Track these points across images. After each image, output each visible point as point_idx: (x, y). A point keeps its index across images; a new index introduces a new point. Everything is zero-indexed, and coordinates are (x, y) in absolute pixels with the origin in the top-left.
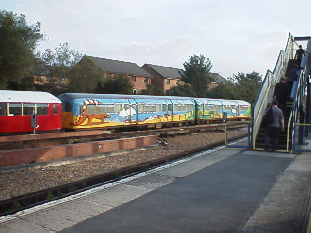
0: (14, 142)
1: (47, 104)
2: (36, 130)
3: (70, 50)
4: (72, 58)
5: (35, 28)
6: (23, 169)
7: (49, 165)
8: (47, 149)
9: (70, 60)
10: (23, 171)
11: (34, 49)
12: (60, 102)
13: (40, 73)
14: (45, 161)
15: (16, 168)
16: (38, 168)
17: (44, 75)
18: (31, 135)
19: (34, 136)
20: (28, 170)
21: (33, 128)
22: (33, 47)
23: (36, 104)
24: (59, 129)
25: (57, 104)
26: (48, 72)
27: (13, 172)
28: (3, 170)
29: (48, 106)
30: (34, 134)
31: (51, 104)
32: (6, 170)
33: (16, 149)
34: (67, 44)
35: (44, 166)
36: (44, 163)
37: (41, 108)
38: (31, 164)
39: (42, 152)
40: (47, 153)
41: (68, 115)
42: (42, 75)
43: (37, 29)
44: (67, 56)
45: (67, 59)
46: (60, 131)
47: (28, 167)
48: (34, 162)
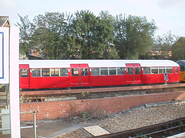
0: (158, 89)
1: (171, 67)
2: (167, 82)
3: (172, 34)
4: (175, 39)
5: (153, 23)
6: (169, 104)
7: (182, 102)
8: (181, 93)
9: (173, 41)
10: (169, 105)
11: (153, 35)
12: (178, 66)
13: (156, 49)
14: (180, 100)
15: (166, 103)
16: (177, 104)
17: (158, 50)
18: (164, 85)
19: (166, 85)
20: (172, 104)
21: (165, 81)
22: (153, 34)
23: (166, 67)
24: (178, 81)
25: (177, 67)
26: (160, 48)
27: (164, 105)
28: (159, 104)
29: (172, 68)
30: (166, 84)
31: (174, 67)
32: (161, 104)
33: (163, 92)
34: (170, 31)
35: (180, 102)
36: (180, 101)
37: (168, 69)
38: (173, 101)
39: (178, 95)
40: (181, 95)
41: (183, 73)
42: (157, 50)
43: (154, 24)
44: (171, 38)
45: (171, 40)
46: (178, 83)
47: (172, 103)
48: (174, 100)
